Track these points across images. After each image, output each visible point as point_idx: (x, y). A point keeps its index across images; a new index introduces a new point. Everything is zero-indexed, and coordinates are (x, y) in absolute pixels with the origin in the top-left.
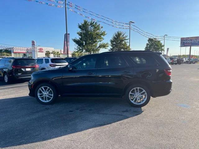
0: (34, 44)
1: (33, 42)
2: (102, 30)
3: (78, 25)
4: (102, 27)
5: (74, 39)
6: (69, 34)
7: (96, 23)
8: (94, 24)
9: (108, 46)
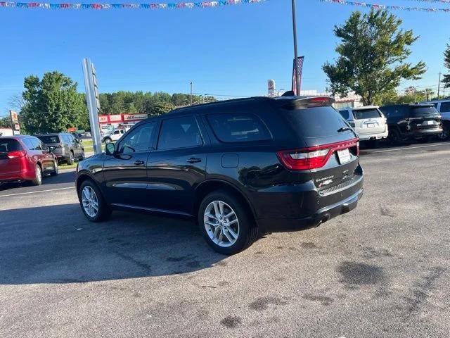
0: (272, 88)
1: (270, 83)
2: (401, 30)
3: (334, 28)
4: (399, 22)
5: (327, 67)
6: (303, 57)
7: (383, 14)
8: (380, 16)
9: (422, 72)
